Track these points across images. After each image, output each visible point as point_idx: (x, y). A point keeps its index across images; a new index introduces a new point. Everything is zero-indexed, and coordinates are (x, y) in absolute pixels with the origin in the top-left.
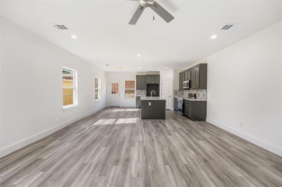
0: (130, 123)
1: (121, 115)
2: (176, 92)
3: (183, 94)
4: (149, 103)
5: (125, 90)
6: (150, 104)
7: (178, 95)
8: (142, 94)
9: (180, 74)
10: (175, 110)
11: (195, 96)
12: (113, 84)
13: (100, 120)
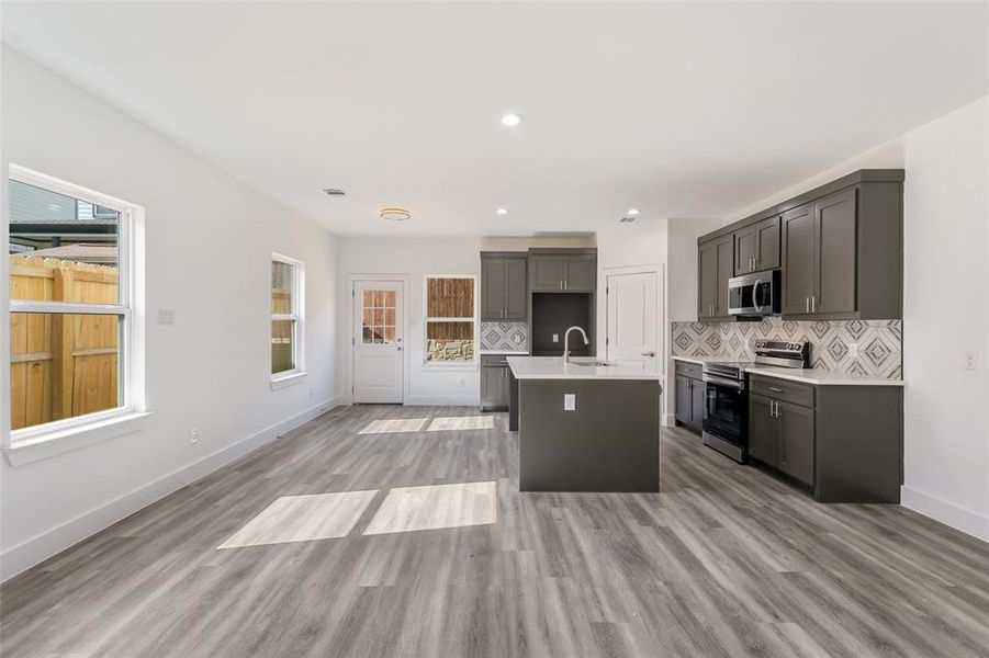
0: (456, 524)
1: (407, 458)
3: (715, 343)
4: (566, 396)
5: (429, 324)
6: (570, 402)
7: (692, 348)
8: (511, 343)
9: (702, 242)
10: (679, 424)
11: (805, 357)
13: (282, 502)
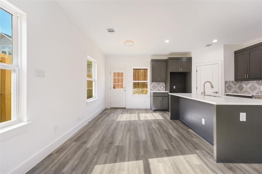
2: (229, 86)
3: (241, 88)
5: (134, 83)
6: (243, 117)
7: (233, 90)
12: (115, 74)
